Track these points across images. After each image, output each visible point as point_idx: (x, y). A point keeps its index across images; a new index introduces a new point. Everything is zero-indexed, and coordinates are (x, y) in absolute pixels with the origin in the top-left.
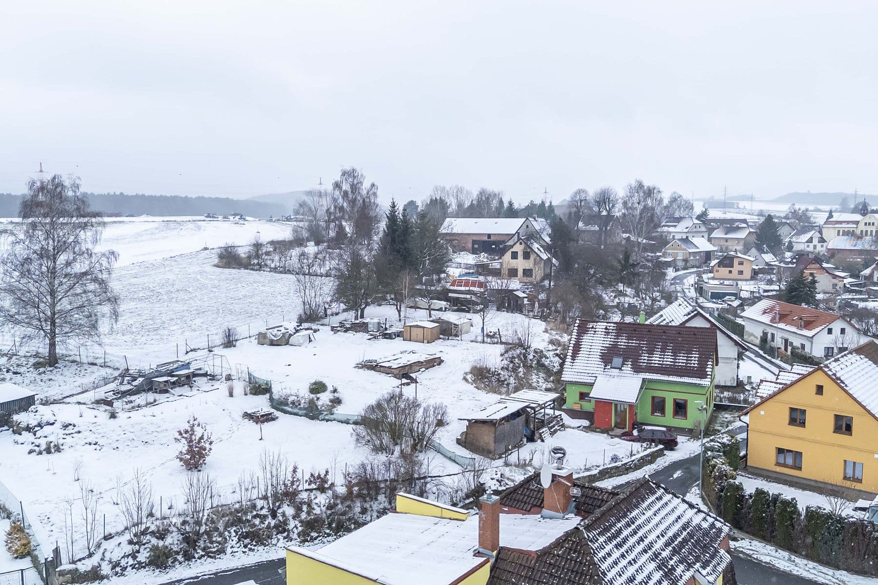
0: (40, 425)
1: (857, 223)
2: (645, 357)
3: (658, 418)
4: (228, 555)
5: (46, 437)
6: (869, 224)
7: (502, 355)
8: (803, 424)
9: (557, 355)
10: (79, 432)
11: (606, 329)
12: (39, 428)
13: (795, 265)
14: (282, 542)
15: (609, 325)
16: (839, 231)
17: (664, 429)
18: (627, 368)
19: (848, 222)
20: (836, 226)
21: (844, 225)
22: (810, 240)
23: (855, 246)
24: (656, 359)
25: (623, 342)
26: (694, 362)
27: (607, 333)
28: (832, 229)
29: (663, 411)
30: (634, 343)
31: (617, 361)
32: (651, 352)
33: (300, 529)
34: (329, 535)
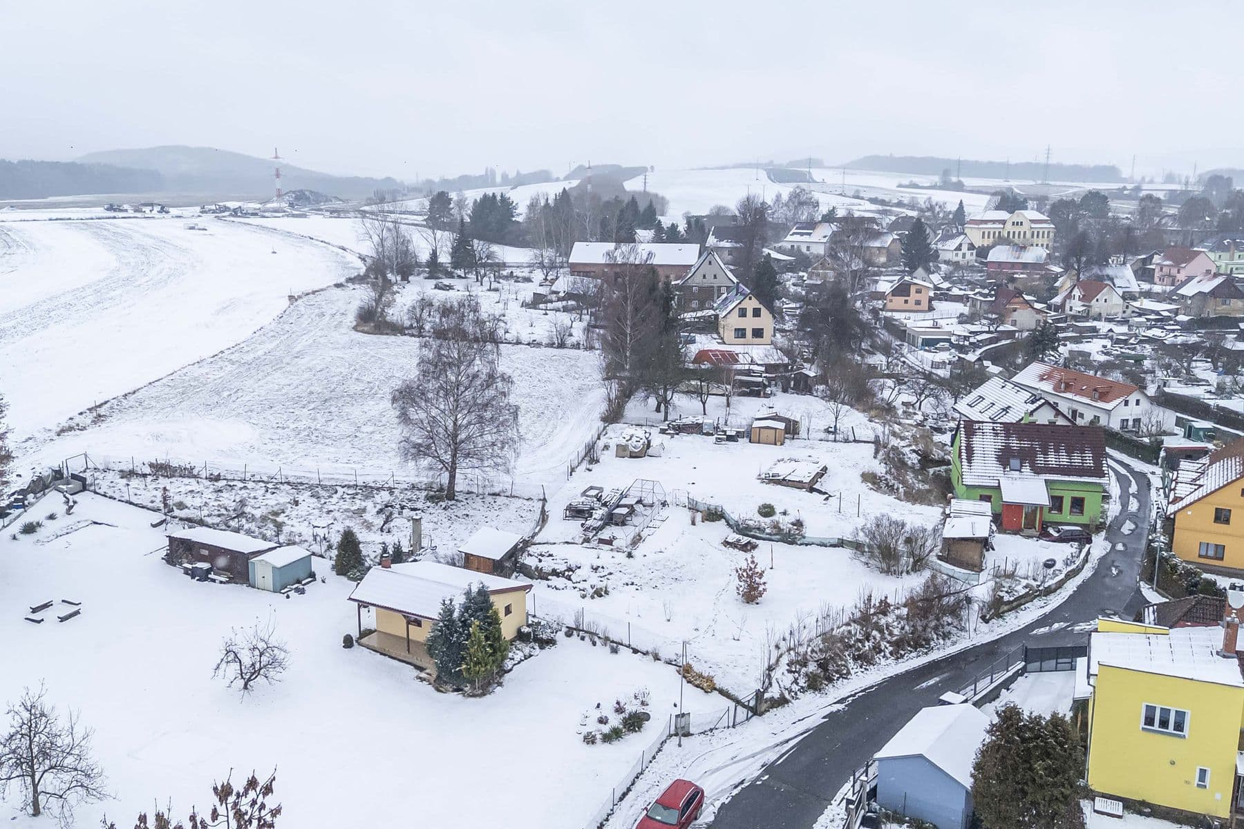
0: (569, 569)
1: (1004, 222)
2: (1040, 459)
3: (1055, 516)
4: (854, 676)
5: (585, 581)
6: (1018, 223)
7: (875, 457)
8: (1227, 521)
9: (914, 451)
10: (611, 574)
11: (993, 429)
12: (571, 573)
13: (994, 298)
14: (883, 661)
15: (995, 425)
16: (984, 233)
17: (1079, 528)
18: (1027, 469)
19: (994, 222)
20: (981, 226)
21: (990, 225)
22: (959, 248)
23: (1018, 258)
24: (1052, 459)
25: (1015, 443)
26: (1090, 462)
27: (997, 435)
28: (975, 230)
29: (1060, 510)
30: (1026, 444)
31: (1015, 463)
32: (1045, 453)
33: (891, 648)
34: (911, 652)
